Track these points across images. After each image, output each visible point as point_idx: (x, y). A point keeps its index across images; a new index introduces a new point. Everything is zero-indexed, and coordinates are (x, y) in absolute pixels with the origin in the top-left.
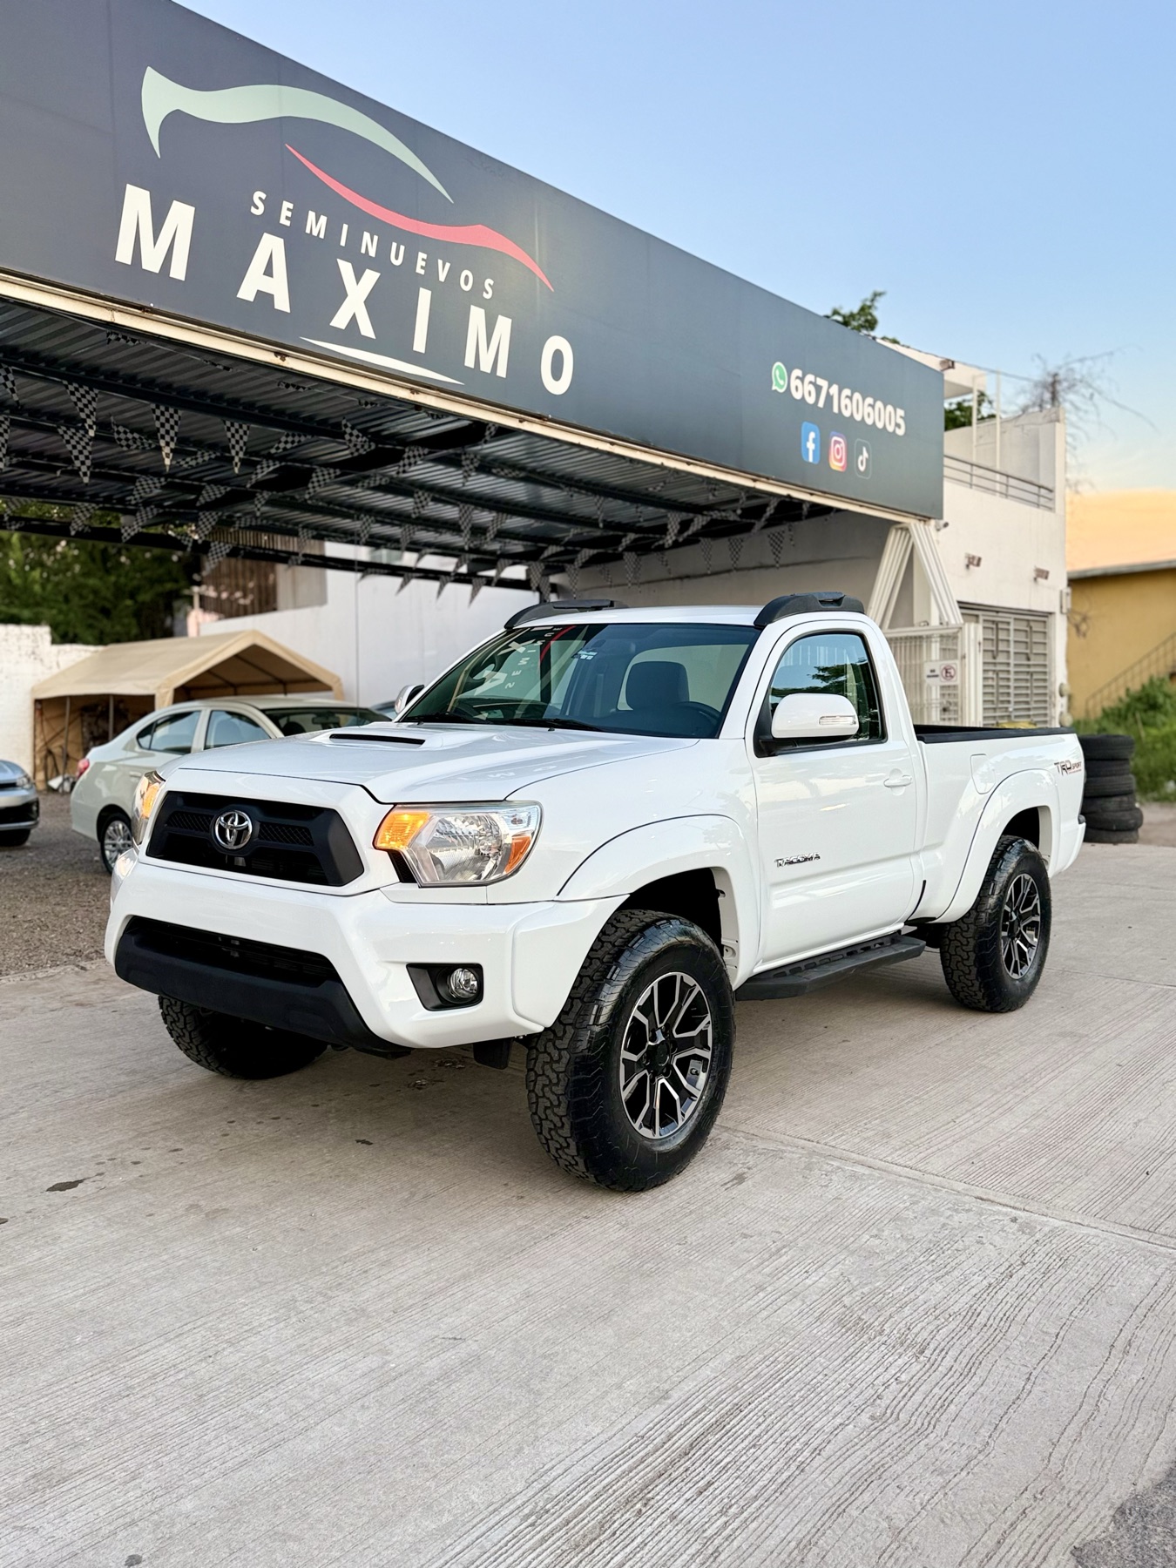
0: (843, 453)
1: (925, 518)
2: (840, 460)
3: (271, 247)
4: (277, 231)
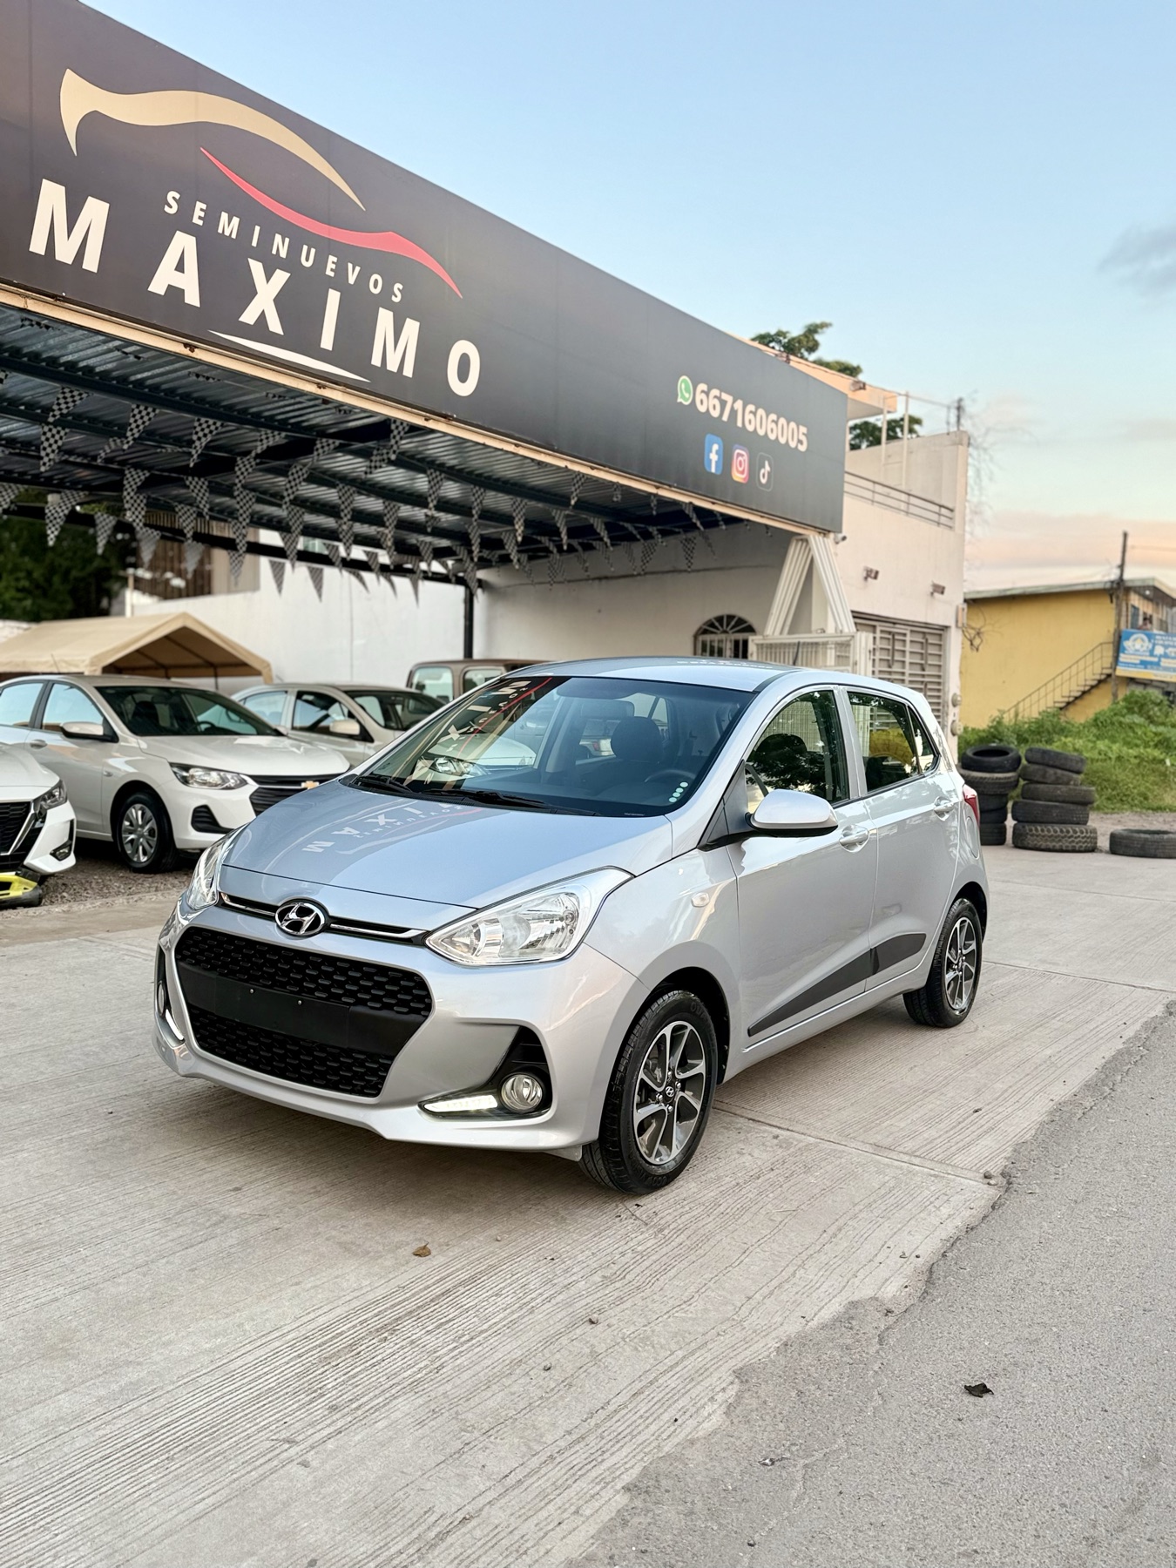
0: (746, 465)
1: (824, 532)
2: (742, 472)
3: (183, 244)
4: (190, 229)
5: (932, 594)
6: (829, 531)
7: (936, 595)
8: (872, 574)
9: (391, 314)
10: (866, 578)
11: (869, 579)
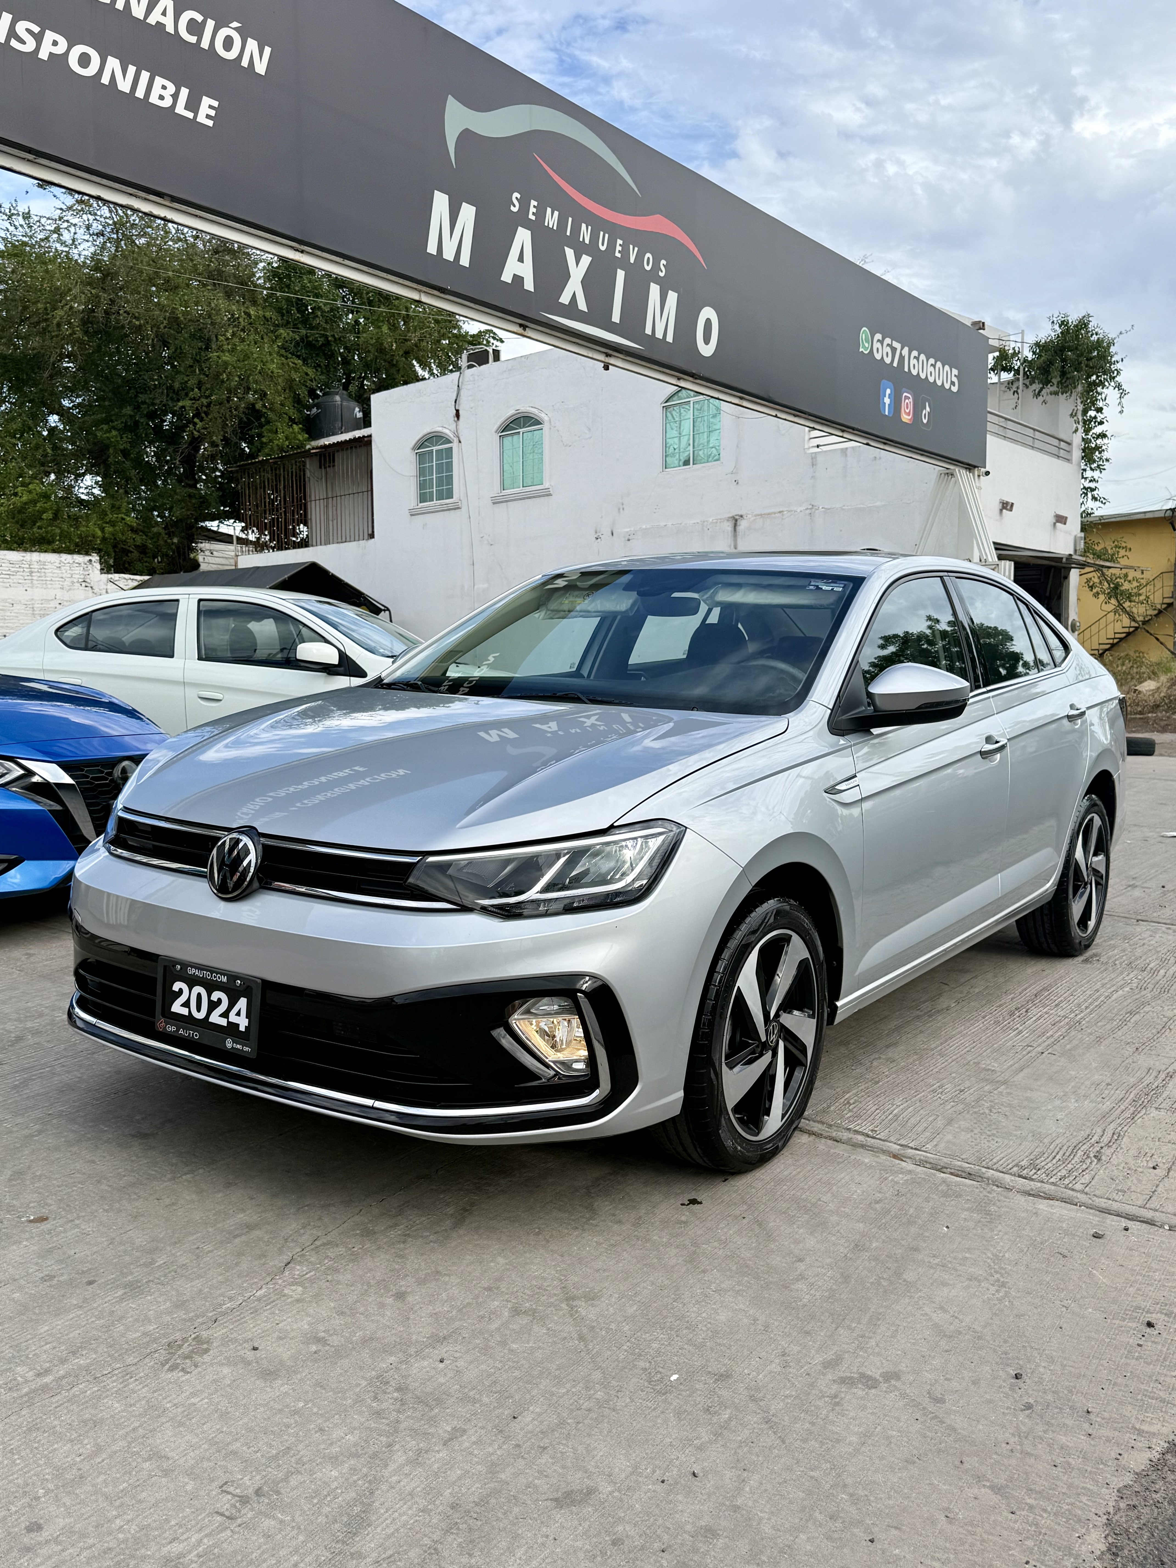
0: (911, 407)
1: (970, 467)
2: (908, 414)
3: (523, 237)
4: (527, 225)
5: (1055, 524)
6: (975, 467)
7: (1058, 524)
8: (1006, 506)
9: (658, 287)
10: (1001, 510)
11: (1004, 511)
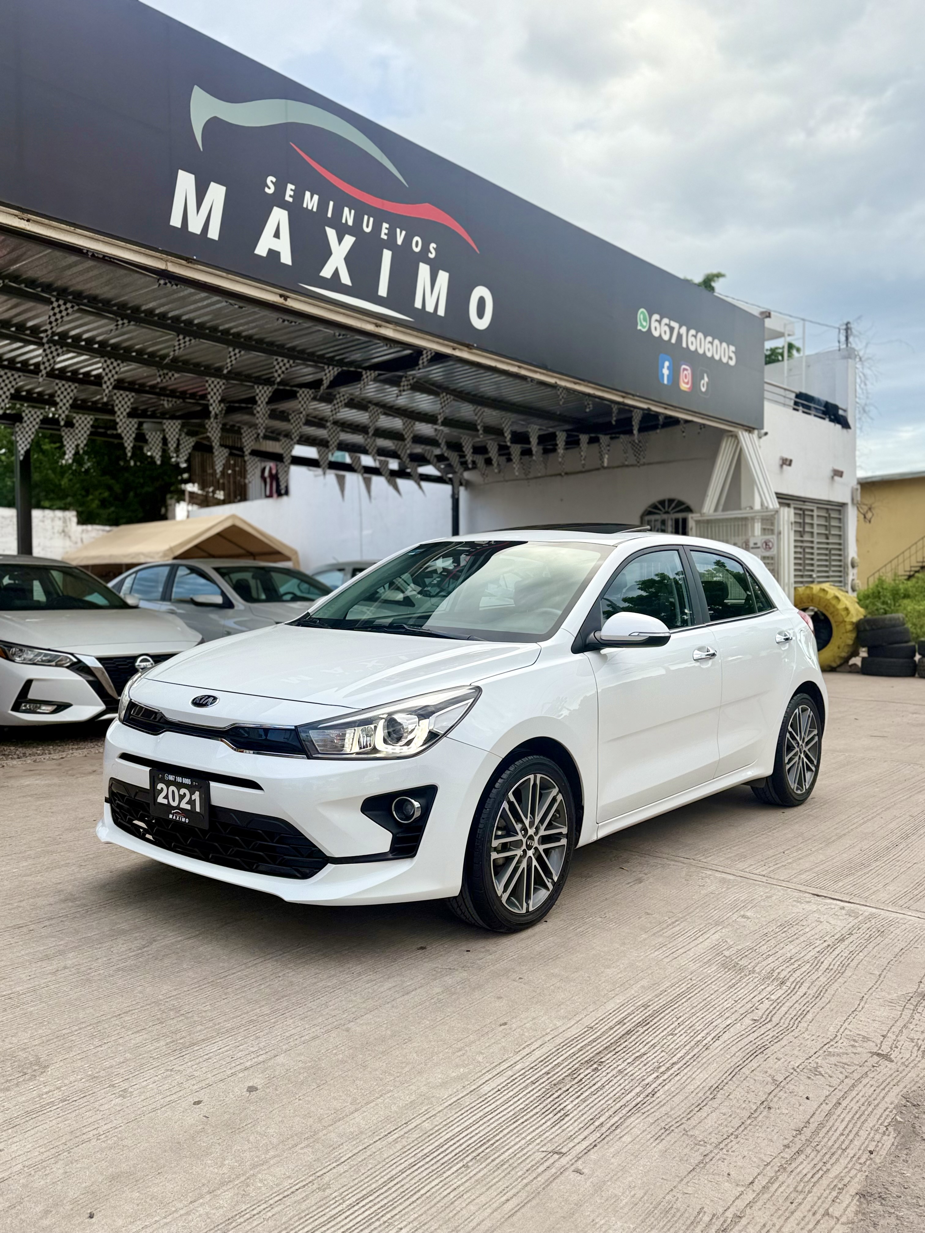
0: (689, 378)
1: (750, 429)
2: (687, 383)
3: (279, 217)
4: (284, 205)
5: (833, 477)
6: (754, 429)
7: (836, 478)
8: (786, 462)
9: (428, 267)
10: (781, 466)
11: (785, 467)
